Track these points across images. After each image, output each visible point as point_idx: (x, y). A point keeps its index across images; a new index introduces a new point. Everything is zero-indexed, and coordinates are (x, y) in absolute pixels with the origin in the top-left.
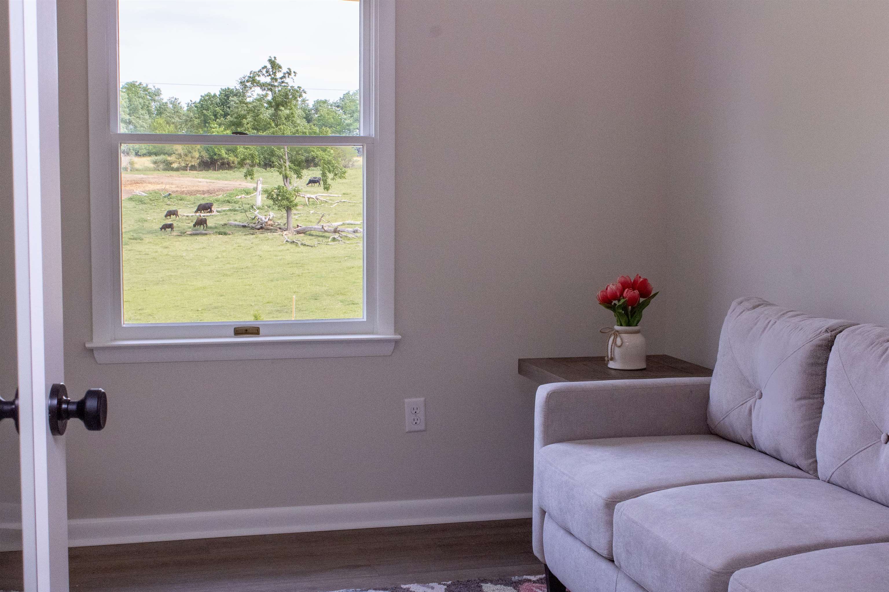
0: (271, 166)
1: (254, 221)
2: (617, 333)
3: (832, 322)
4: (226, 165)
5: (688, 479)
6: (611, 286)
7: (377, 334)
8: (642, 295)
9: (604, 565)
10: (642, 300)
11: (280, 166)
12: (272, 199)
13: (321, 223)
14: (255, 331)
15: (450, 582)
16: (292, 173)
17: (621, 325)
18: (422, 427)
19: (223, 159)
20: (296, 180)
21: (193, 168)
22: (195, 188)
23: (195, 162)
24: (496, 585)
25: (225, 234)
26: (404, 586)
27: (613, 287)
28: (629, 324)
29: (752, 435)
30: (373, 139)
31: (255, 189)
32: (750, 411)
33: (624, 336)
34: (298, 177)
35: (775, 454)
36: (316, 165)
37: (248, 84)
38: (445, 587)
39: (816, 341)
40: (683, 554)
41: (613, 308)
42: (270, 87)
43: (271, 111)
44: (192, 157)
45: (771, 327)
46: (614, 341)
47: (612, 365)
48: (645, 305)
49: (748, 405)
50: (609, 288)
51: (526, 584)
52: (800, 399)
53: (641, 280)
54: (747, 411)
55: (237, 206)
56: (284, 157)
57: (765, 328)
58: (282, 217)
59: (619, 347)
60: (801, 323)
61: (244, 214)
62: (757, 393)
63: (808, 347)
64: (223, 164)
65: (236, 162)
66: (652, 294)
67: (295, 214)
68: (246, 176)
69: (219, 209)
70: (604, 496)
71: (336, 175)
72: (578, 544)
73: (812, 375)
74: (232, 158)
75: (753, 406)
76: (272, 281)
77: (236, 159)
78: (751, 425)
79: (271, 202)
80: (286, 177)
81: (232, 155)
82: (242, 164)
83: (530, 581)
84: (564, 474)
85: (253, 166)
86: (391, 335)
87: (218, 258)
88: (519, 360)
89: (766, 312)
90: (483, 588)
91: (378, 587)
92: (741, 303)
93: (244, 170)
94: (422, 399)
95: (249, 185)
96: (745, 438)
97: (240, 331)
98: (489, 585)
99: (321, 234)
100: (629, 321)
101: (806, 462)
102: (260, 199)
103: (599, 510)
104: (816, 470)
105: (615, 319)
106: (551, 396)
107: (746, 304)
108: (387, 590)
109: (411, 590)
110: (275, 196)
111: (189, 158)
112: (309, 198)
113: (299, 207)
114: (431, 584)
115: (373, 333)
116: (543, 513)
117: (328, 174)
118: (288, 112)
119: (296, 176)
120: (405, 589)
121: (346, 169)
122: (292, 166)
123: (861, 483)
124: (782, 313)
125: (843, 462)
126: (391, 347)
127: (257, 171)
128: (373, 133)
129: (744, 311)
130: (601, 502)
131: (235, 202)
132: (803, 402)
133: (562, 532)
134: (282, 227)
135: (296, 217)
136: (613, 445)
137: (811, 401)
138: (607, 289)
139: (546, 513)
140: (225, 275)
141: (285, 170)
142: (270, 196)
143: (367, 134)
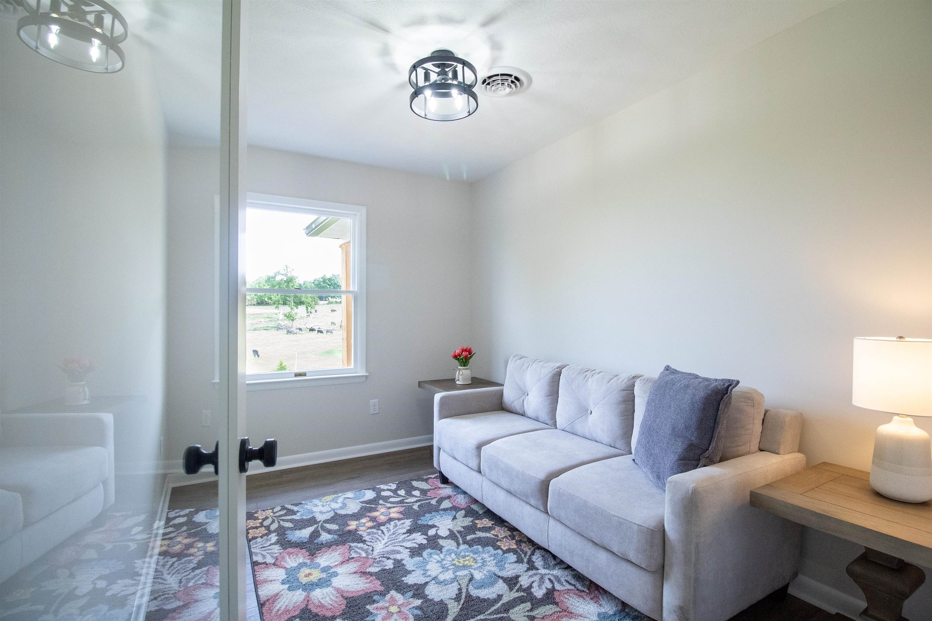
0: (286, 304)
1: (279, 325)
2: (460, 370)
3: (558, 364)
4: (267, 304)
5: (508, 433)
6: (457, 350)
7: (358, 373)
8: (470, 354)
9: (475, 474)
10: (469, 356)
11: (290, 304)
12: (286, 316)
13: (306, 326)
14: (304, 374)
15: (397, 482)
16: (294, 307)
17: (461, 366)
18: (377, 411)
19: (266, 302)
20: (296, 309)
21: (254, 305)
22: (254, 313)
23: (255, 303)
24: (418, 481)
25: (267, 330)
26: (378, 487)
27: (458, 351)
28: (464, 366)
29: (524, 411)
30: (357, 292)
31: (279, 313)
32: (523, 400)
33: (463, 371)
34: (297, 308)
35: (536, 419)
36: (304, 304)
37: (277, 274)
38: (396, 485)
39: (553, 373)
40: (523, 471)
41: (458, 359)
42: (286, 275)
43: (286, 284)
44: (254, 301)
45: (531, 367)
46: (459, 373)
47: (458, 382)
48: (471, 357)
49: (522, 398)
50: (456, 352)
51: (430, 480)
52: (547, 396)
53: (469, 348)
54: (522, 401)
55: (272, 319)
56: (291, 301)
57: (528, 367)
58: (290, 323)
59: (461, 375)
60: (544, 365)
61: (275, 322)
62: (526, 394)
63: (550, 375)
64: (266, 304)
65: (272, 303)
66: (472, 354)
67: (295, 322)
68: (276, 308)
69: (265, 321)
70: (475, 444)
71: (311, 308)
72: (460, 463)
73: (552, 386)
74: (270, 301)
75: (524, 398)
76: (286, 347)
77: (271, 301)
78: (524, 407)
79: (286, 318)
80: (292, 309)
81: (270, 300)
82: (274, 304)
83: (431, 478)
84: (452, 433)
85: (279, 304)
86: (364, 373)
87: (264, 339)
88: (419, 382)
89: (527, 360)
90: (413, 483)
91: (366, 488)
92: (515, 357)
93: (275, 306)
94: (378, 400)
95: (277, 311)
96: (521, 412)
97: (297, 375)
98: (415, 482)
99: (306, 329)
100: (464, 365)
101: (550, 422)
102: (281, 317)
103: (473, 449)
104: (556, 425)
105: (459, 364)
106: (442, 399)
107: (516, 357)
108: (370, 489)
109: (381, 488)
110: (287, 316)
111: (252, 301)
112: (301, 316)
113: (297, 319)
114: (390, 484)
115: (356, 373)
116: (439, 449)
117: (308, 307)
118: (292, 284)
119: (296, 308)
120: (378, 488)
121: (316, 306)
122: (295, 305)
123: (580, 431)
124: (534, 361)
125: (571, 422)
126: (364, 379)
127: (280, 306)
128: (356, 290)
129: (517, 360)
130: (474, 447)
131: (271, 318)
132: (549, 397)
133: (451, 458)
134: (290, 326)
135: (296, 323)
136: (470, 418)
137: (552, 397)
138: (455, 352)
139: (441, 449)
140: (267, 346)
141: (292, 306)
142: (285, 315)
143: (353, 290)
